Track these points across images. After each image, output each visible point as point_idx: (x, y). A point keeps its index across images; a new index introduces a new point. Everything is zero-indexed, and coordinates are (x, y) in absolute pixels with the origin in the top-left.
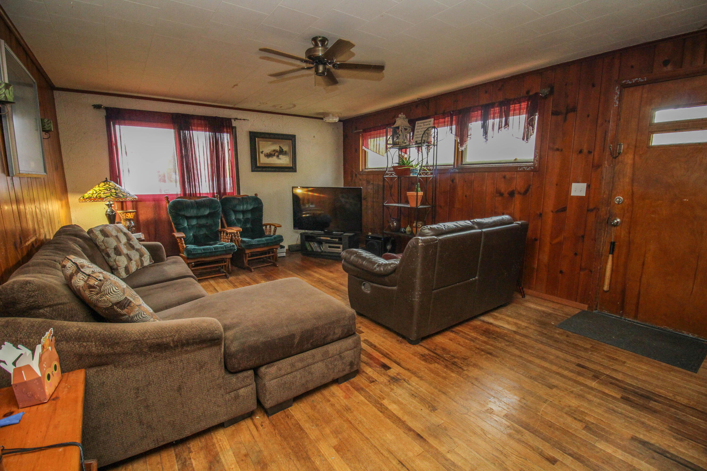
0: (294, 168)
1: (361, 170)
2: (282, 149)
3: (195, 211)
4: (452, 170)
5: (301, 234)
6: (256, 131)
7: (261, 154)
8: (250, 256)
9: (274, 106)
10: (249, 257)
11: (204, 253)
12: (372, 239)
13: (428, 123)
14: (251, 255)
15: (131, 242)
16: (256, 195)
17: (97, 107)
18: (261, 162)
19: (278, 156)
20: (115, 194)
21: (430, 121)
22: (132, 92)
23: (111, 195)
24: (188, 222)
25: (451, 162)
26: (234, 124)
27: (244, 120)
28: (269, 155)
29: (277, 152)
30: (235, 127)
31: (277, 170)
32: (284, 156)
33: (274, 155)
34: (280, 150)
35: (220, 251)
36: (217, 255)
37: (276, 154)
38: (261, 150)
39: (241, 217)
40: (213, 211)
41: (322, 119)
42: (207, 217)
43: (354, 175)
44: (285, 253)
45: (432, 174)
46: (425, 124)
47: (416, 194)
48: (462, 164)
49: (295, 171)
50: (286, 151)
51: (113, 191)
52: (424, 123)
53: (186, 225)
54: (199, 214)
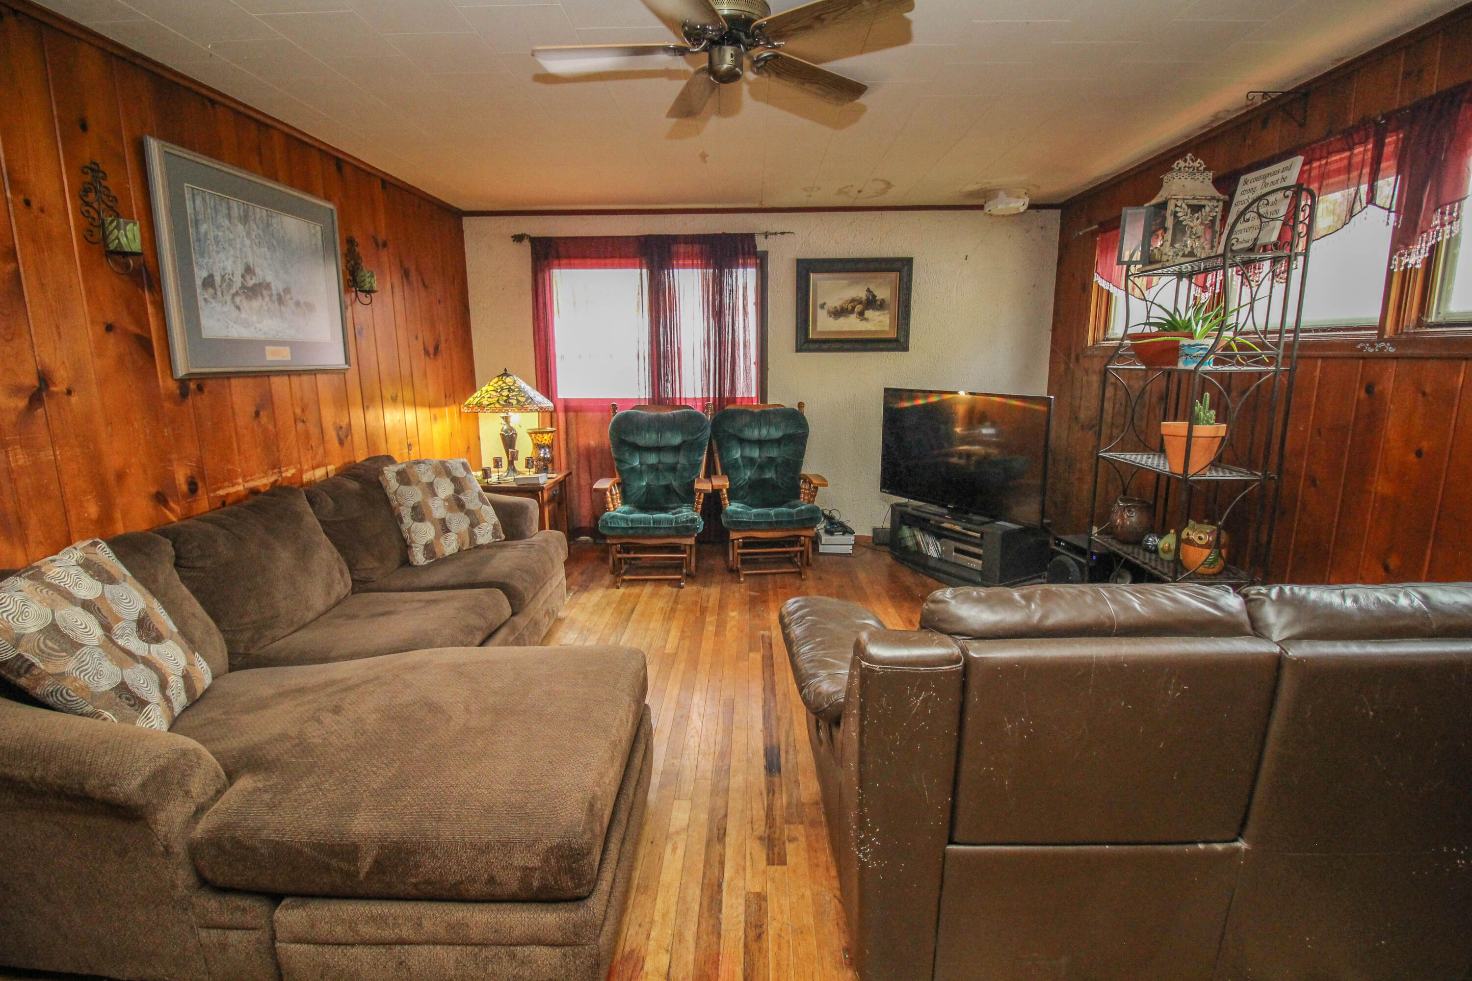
0: (902, 340)
1: (1090, 343)
2: (874, 296)
3: (654, 436)
4: (1372, 345)
5: (894, 507)
6: (812, 257)
7: (819, 310)
8: (741, 545)
9: (840, 192)
10: (739, 548)
11: (632, 528)
12: (1068, 550)
13: (1279, 176)
14: (743, 543)
15: (461, 497)
16: (801, 405)
17: (518, 238)
18: (820, 328)
19: (861, 314)
20: (505, 398)
21: (1288, 169)
22: (582, 203)
23: (498, 401)
24: (640, 458)
25: (1373, 315)
26: (762, 245)
27: (782, 233)
28: (840, 313)
29: (860, 303)
30: (765, 253)
31: (857, 346)
32: (877, 313)
33: (852, 311)
34: (868, 299)
35: (665, 528)
36: (659, 537)
37: (859, 308)
38: (820, 302)
39: (755, 453)
40: (690, 438)
41: (981, 207)
42: (676, 449)
43: (1073, 356)
44: (851, 547)
45: (1272, 359)
46: (1269, 180)
47: (1185, 433)
48: (1420, 323)
49: (905, 348)
50: (883, 301)
51: (505, 393)
52: (1265, 177)
53: (637, 463)
54: (663, 443)
